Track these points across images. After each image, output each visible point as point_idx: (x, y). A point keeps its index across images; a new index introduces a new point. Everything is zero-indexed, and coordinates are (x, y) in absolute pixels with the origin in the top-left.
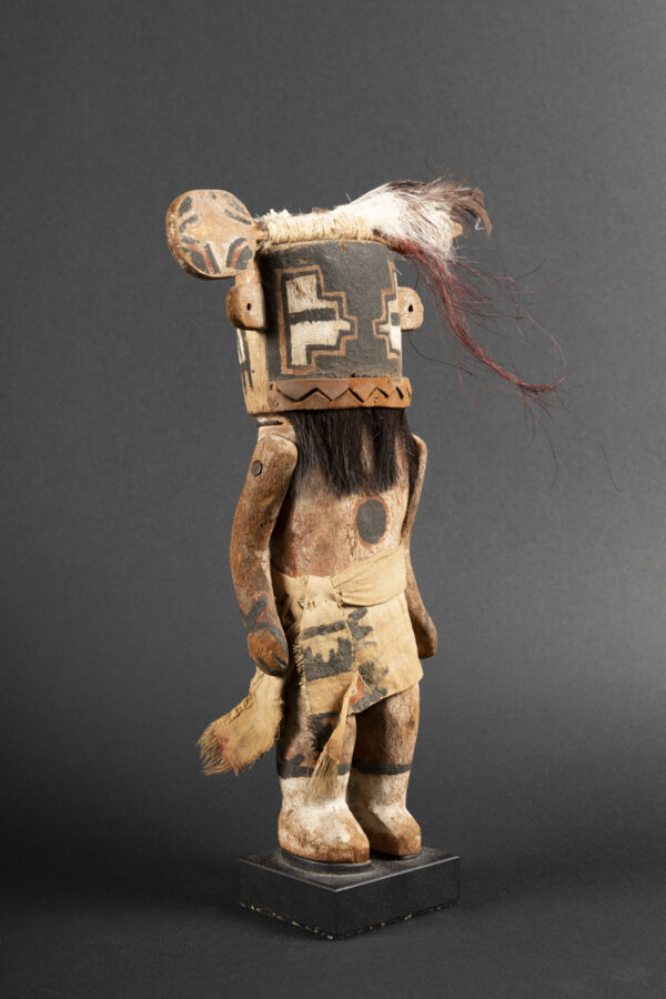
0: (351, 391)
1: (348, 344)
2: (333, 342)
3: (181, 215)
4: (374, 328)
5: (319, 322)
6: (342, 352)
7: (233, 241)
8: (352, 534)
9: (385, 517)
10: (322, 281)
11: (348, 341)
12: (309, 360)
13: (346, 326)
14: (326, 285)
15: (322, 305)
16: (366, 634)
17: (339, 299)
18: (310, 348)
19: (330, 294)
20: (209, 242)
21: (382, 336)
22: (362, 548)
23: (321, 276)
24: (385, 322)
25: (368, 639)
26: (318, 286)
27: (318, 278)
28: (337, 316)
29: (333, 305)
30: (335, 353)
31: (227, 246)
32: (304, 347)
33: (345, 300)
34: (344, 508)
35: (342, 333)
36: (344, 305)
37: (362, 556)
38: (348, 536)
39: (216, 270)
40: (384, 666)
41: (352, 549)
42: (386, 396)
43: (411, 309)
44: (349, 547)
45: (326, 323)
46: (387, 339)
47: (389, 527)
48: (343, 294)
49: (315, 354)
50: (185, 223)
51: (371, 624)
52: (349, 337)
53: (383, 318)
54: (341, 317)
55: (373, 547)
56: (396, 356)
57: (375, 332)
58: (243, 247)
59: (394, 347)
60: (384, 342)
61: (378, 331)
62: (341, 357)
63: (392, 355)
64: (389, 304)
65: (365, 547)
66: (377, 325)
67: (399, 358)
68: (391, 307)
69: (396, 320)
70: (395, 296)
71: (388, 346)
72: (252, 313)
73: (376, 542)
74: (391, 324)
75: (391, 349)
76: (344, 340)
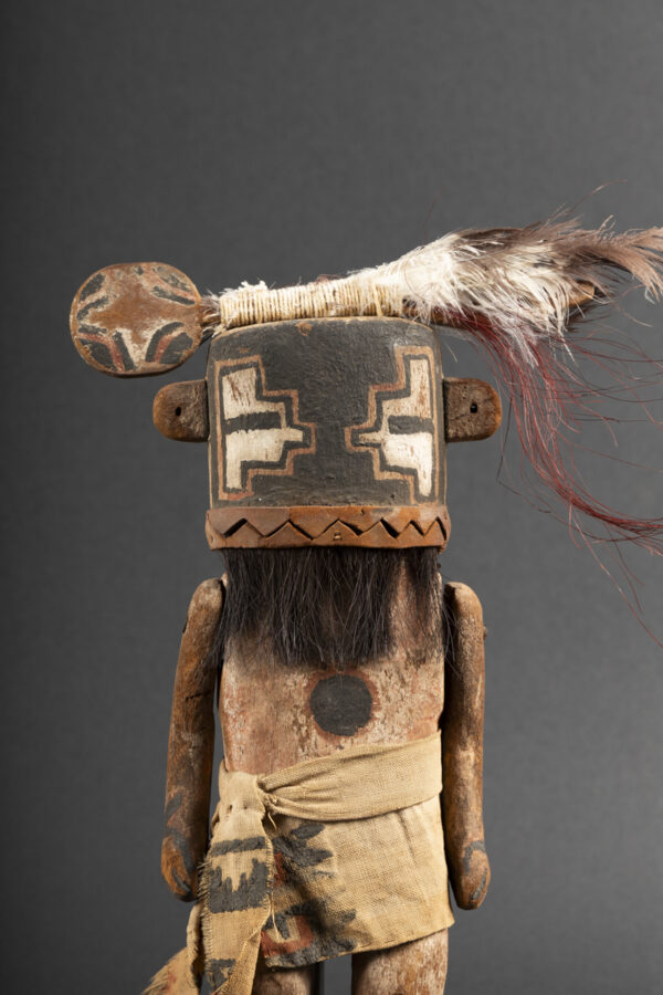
0: (292, 523)
1: (298, 461)
2: (274, 457)
3: (83, 299)
4: (348, 438)
5: (257, 431)
6: (288, 470)
7: (160, 328)
8: (302, 719)
9: (370, 701)
10: (263, 376)
11: (298, 456)
12: (244, 483)
13: (297, 435)
14: (267, 380)
15: (261, 408)
16: (319, 861)
17: (287, 401)
18: (246, 466)
19: (275, 393)
20: (120, 330)
21: (363, 449)
22: (321, 741)
23: (262, 370)
25: (320, 868)
26: (258, 382)
27: (258, 372)
28: (284, 422)
29: (280, 407)
30: (279, 472)
31: (149, 335)
32: (239, 465)
33: (296, 401)
34: (289, 683)
35: (289, 446)
36: (295, 408)
37: (320, 750)
38: (295, 722)
40: (346, 907)
41: (302, 741)
42: (359, 532)
43: (474, 409)
44: (296, 737)
45: (265, 432)
46: (376, 453)
47: (378, 715)
48: (294, 393)
49: (252, 473)
50: (88, 307)
51: (330, 847)
52: (301, 451)
53: (369, 423)
54: (291, 424)
55: (343, 739)
56: (398, 476)
57: (349, 444)
58: (175, 334)
59: (392, 464)
60: (368, 456)
61: (355, 442)
62: (286, 477)
63: (387, 476)
64: (386, 404)
65: (326, 738)
66: (355, 433)
67: (410, 479)
68: (390, 408)
69: (403, 425)
70: (406, 393)
71: (376, 463)
72: (182, 419)
73: (349, 734)
74: (392, 431)
75: (385, 466)
76: (291, 454)
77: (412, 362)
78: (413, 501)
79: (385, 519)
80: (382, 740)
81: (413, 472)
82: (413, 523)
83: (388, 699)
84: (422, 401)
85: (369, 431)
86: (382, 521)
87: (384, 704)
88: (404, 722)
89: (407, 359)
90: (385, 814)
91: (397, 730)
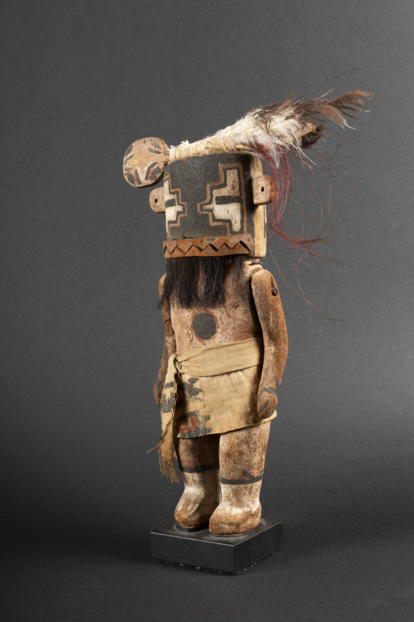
0: (178, 247)
1: (181, 220)
2: (174, 219)
3: (128, 155)
4: (199, 208)
5: (170, 208)
6: (178, 224)
7: (149, 165)
8: (190, 332)
9: (215, 324)
10: (170, 183)
11: (181, 218)
13: (181, 208)
14: (172, 185)
15: (171, 197)
16: (197, 393)
17: (177, 193)
18: (170, 223)
19: (174, 191)
20: (136, 168)
21: (205, 212)
22: (197, 341)
23: (170, 181)
24: (210, 203)
25: (198, 396)
26: (170, 186)
28: (177, 203)
29: (175, 196)
30: (176, 225)
31: (146, 169)
32: (168, 223)
33: (180, 193)
35: (179, 213)
36: (180, 196)
37: (197, 346)
38: (188, 333)
39: (140, 182)
40: (207, 413)
41: (191, 341)
42: (201, 250)
43: (263, 190)
44: (189, 340)
45: (173, 208)
46: (210, 214)
47: (219, 330)
48: (179, 190)
49: (170, 226)
50: (129, 158)
52: (182, 215)
53: (208, 200)
54: (179, 204)
55: (205, 341)
56: (220, 223)
57: (199, 211)
58: (155, 167)
59: (218, 218)
60: (207, 215)
61: (202, 209)
62: (178, 227)
63: (216, 224)
64: (214, 191)
65: (199, 340)
66: (201, 205)
67: (227, 224)
68: (216, 193)
69: (223, 200)
70: (225, 185)
71: (211, 218)
72: (158, 204)
73: (208, 338)
74: (217, 204)
75: (215, 219)
76: (179, 217)
77: (228, 171)
78: (229, 234)
79: (212, 243)
80: (221, 342)
81: (229, 221)
82: (225, 244)
83: (223, 323)
84: (233, 188)
85: (207, 204)
86: (210, 244)
87: (221, 326)
88: (231, 334)
89: (225, 171)
90: (236, 371)
91: (228, 337)
